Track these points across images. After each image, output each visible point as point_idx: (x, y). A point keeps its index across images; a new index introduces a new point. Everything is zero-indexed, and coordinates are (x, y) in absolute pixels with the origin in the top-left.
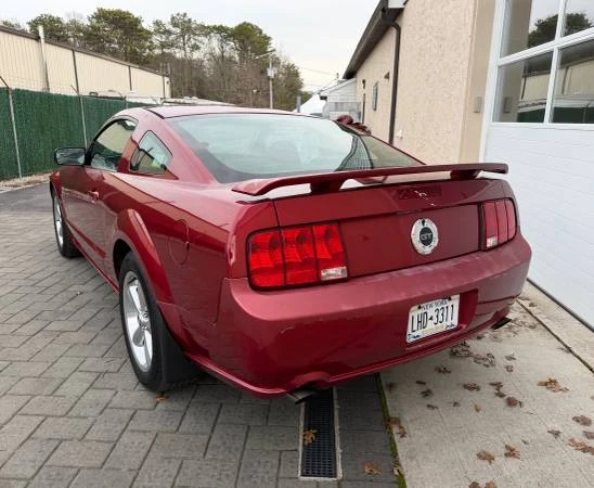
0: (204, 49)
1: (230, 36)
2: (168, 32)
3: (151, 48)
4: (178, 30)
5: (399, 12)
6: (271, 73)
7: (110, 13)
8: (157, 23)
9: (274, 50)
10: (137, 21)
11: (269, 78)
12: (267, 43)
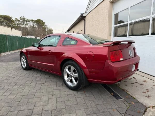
0: (29, 25)
1: (35, 22)
2: (19, 21)
3: (15, 24)
4: (22, 20)
5: (85, 17)
6: (46, 30)
7: (3, 16)
8: (16, 19)
9: (46, 25)
10: (11, 18)
11: (46, 31)
12: (44, 24)
